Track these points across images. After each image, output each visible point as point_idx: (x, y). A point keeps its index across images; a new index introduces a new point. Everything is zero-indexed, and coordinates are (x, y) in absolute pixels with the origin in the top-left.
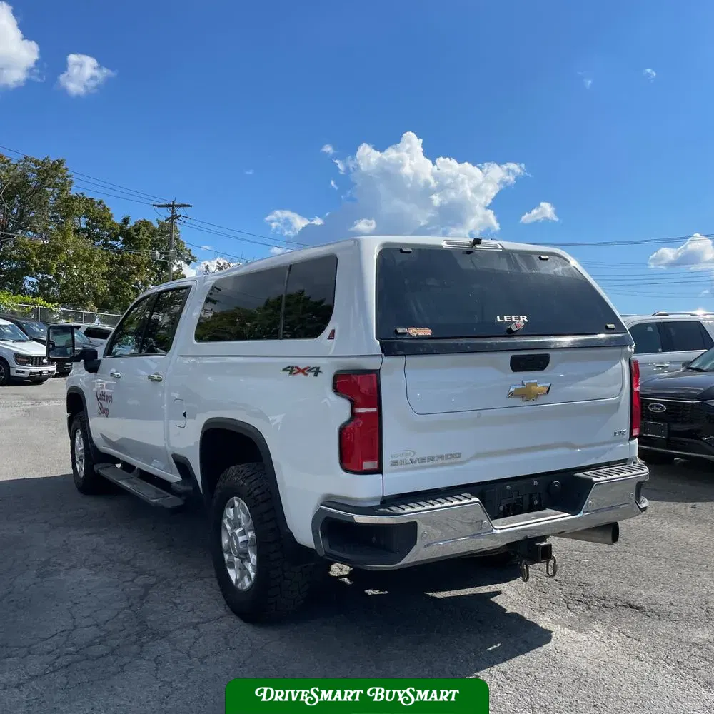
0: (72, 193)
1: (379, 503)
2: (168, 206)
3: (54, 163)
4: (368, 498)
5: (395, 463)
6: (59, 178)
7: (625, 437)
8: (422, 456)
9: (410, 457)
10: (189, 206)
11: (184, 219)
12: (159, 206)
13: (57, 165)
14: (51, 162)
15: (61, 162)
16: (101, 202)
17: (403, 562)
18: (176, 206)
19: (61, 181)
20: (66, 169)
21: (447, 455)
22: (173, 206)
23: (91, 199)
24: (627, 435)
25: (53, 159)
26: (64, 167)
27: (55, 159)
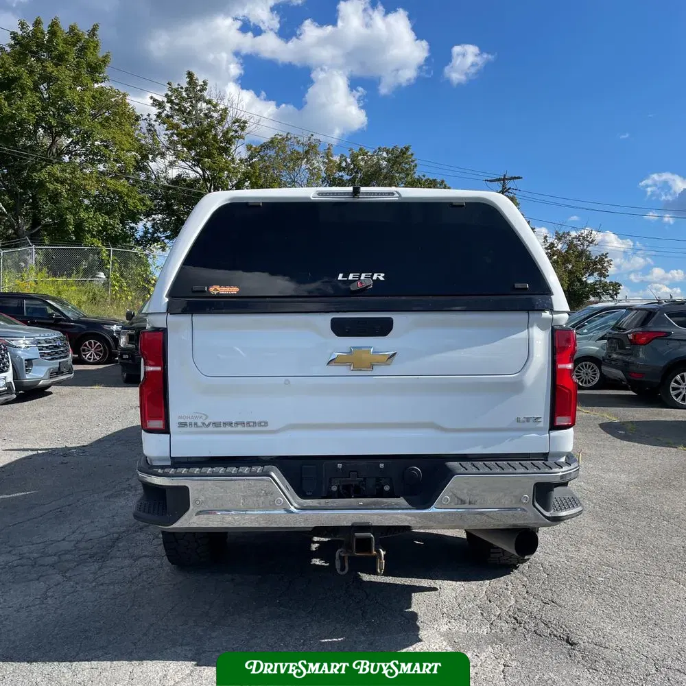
0: (416, 176)
1: (169, 463)
2: (499, 180)
3: (402, 150)
4: (157, 457)
5: (182, 425)
6: (406, 163)
7: (541, 425)
8: (216, 420)
9: (202, 420)
10: (519, 178)
11: (514, 191)
12: (491, 181)
13: (404, 152)
14: (399, 150)
15: (407, 149)
16: (443, 181)
17: (176, 525)
18: (507, 179)
19: (407, 166)
20: (412, 154)
21: (248, 423)
22: (504, 180)
23: (434, 180)
24: (545, 422)
25: (400, 147)
26: (409, 153)
27: (402, 147)
